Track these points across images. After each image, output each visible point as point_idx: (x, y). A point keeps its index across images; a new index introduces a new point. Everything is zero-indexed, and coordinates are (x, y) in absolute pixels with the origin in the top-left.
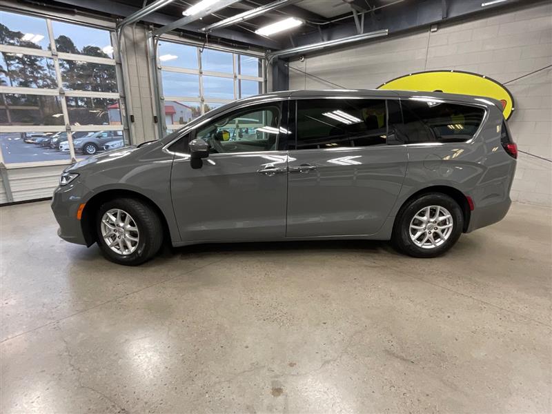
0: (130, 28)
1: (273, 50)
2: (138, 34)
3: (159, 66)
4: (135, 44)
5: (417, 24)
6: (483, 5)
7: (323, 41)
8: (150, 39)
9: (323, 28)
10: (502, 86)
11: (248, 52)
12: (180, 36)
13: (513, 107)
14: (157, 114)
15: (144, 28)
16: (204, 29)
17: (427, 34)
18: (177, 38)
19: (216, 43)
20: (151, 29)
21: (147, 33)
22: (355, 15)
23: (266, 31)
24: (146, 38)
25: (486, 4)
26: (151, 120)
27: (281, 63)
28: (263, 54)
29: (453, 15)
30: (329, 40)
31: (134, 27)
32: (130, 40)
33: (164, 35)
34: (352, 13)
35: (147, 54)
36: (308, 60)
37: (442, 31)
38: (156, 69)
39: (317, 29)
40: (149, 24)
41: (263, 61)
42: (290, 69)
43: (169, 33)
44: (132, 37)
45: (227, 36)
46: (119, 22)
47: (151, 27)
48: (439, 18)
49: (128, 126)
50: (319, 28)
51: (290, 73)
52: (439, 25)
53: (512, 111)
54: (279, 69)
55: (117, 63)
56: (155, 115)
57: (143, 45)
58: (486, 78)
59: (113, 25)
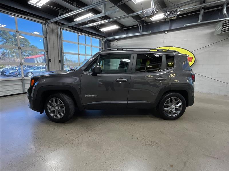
0: (51, 24)
1: (105, 37)
2: (54, 26)
3: (62, 40)
4: (53, 31)
5: (160, 30)
6: (184, 25)
7: (125, 34)
8: (59, 29)
9: (125, 30)
10: (191, 52)
11: (96, 37)
12: (71, 29)
13: (195, 59)
14: (61, 59)
15: (57, 24)
16: (81, 27)
17: (163, 34)
18: (70, 29)
19: (85, 33)
20: (60, 25)
21: (58, 27)
22: (139, 26)
23: (104, 30)
24: (57, 28)
25: (185, 25)
26: (58, 61)
27: (108, 42)
28: (101, 38)
29: (173, 28)
30: (127, 34)
31: (53, 23)
32: (51, 29)
33: (65, 28)
34: (138, 25)
35: (57, 35)
36: (118, 41)
37: (169, 33)
38: (61, 41)
39: (123, 30)
40: (59, 23)
41: (101, 41)
42: (111, 44)
43: (67, 27)
44: (52, 28)
45: (89, 31)
46: (47, 21)
47: (60, 24)
48: (168, 29)
49: (49, 63)
50: (124, 30)
51: (111, 46)
52: (168, 31)
53: (195, 61)
54: (107, 44)
55: (45, 37)
56: (60, 59)
57: (56, 31)
58: (185, 49)
59: (44, 22)
